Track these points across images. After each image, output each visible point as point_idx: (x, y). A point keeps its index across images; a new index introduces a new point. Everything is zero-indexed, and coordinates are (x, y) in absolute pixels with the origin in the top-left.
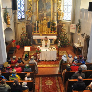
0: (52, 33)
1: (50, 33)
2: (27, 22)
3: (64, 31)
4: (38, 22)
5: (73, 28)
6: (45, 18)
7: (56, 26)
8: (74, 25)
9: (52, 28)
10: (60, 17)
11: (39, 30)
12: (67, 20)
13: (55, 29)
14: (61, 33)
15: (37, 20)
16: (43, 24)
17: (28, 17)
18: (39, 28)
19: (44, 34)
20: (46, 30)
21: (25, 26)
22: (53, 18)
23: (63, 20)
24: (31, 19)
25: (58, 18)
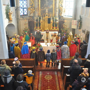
0: (54, 29)
1: (51, 29)
2: (29, 18)
3: (66, 27)
4: (40, 18)
5: (74, 24)
6: (47, 14)
7: (57, 22)
8: (75, 21)
9: (53, 24)
10: (61, 13)
11: (41, 26)
12: (69, 16)
13: (57, 25)
14: (62, 29)
15: (39, 16)
16: (44, 20)
17: (30, 13)
18: (41, 23)
19: (46, 29)
20: (47, 26)
21: (27, 22)
22: (55, 14)
23: (65, 16)
24: (33, 15)
25: (60, 14)
